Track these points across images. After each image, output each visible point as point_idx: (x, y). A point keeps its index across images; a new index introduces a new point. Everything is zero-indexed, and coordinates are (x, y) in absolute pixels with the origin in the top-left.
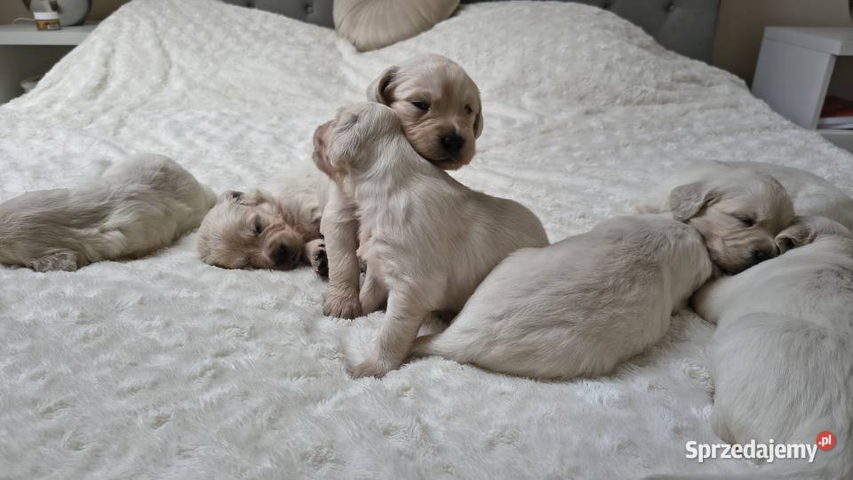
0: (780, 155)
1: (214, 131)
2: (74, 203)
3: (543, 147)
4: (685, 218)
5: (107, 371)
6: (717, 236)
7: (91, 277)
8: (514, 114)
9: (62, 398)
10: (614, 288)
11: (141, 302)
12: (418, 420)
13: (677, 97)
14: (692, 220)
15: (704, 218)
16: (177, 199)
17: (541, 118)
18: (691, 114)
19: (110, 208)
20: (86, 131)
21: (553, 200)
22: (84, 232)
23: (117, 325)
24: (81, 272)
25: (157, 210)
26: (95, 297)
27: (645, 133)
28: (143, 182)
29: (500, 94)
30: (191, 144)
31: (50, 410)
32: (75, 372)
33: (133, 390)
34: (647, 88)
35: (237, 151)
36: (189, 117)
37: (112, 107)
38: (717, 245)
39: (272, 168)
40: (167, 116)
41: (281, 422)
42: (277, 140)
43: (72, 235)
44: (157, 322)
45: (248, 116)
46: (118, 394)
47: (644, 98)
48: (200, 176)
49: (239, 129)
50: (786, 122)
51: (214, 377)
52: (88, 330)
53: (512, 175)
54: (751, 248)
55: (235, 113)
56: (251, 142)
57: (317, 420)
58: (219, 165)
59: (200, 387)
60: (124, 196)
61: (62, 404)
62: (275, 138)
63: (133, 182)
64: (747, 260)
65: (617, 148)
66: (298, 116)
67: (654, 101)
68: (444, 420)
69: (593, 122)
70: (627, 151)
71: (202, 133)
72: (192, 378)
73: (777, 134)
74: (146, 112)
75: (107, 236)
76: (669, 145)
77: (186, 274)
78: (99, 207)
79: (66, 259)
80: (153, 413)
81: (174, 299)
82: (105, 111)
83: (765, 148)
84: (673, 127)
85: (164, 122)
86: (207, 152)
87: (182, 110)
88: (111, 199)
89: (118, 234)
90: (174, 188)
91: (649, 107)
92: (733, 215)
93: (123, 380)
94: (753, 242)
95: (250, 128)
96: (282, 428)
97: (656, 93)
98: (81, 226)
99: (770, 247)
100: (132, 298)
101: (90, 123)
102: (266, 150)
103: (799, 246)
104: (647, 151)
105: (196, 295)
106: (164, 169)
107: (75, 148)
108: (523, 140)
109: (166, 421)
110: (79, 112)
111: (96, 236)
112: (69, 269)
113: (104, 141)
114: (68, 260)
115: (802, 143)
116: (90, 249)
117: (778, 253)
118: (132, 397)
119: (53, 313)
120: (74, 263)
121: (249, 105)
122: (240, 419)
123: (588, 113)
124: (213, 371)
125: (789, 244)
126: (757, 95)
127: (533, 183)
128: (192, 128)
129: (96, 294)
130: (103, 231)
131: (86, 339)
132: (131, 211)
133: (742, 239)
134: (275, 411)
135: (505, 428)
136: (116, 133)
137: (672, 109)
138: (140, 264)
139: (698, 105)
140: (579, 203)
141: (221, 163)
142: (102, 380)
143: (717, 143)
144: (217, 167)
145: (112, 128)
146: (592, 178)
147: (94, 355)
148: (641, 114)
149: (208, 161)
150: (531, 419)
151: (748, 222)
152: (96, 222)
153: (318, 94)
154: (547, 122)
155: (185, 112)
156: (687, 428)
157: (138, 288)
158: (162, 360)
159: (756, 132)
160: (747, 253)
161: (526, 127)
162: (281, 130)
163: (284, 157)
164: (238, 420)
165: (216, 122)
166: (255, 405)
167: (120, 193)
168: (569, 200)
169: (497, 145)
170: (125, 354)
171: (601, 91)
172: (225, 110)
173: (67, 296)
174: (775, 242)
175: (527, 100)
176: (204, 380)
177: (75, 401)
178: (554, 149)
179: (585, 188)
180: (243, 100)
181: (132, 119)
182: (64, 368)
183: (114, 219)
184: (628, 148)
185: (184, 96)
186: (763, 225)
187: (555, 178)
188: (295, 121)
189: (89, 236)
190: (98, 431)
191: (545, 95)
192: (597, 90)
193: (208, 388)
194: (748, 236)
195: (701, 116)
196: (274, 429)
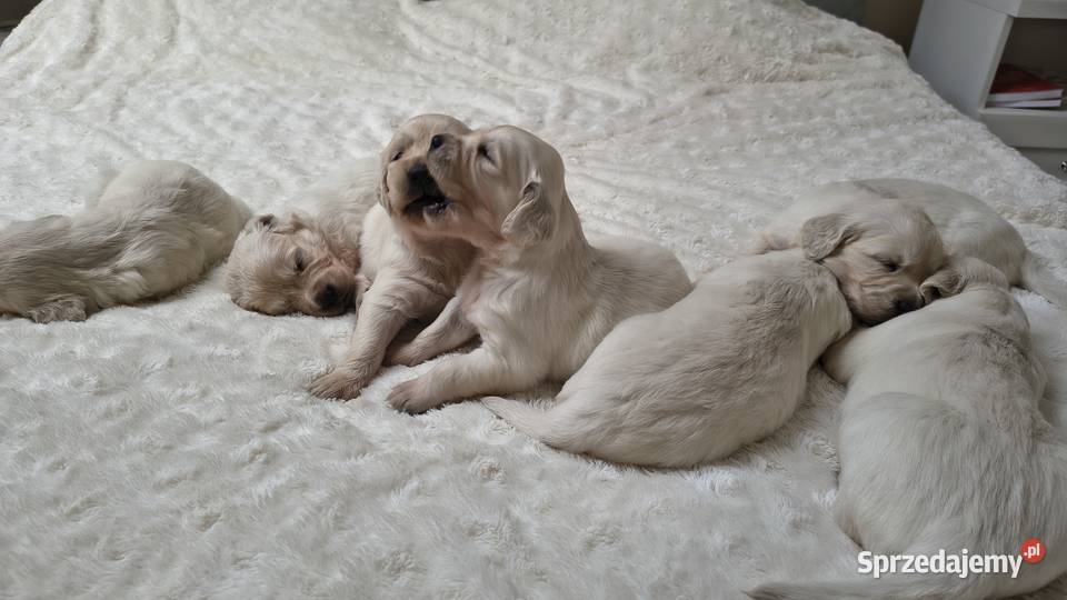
0: (936, 156)
1: (240, 114)
2: (77, 237)
3: (653, 141)
4: (819, 257)
5: (140, 457)
6: (855, 281)
7: (105, 331)
8: (618, 93)
9: (89, 494)
10: (754, 362)
11: (171, 363)
12: (507, 515)
13: (818, 73)
14: (827, 260)
15: (841, 258)
16: (205, 222)
17: (651, 99)
18: (832, 96)
19: (124, 242)
20: (74, 114)
21: (664, 218)
22: (92, 273)
23: (144, 396)
24: (92, 322)
25: (182, 242)
26: (114, 358)
27: (776, 123)
28: (161, 205)
29: (601, 65)
30: (211, 133)
31: (76, 511)
32: (101, 458)
33: (172, 482)
34: (782, 61)
35: (271, 144)
36: (205, 94)
37: (105, 79)
38: (854, 293)
39: (317, 168)
40: (177, 93)
41: (350, 520)
42: (321, 128)
43: (76, 277)
44: (191, 390)
45: (281, 91)
46: (154, 486)
47: (777, 74)
48: (227, 182)
49: (272, 110)
50: (948, 109)
51: (267, 462)
52: (110, 404)
53: (615, 182)
54: (892, 297)
55: (266, 87)
56: (289, 130)
57: (391, 518)
58: (250, 164)
59: (251, 476)
60: (140, 225)
61: (90, 503)
62: (318, 123)
63: (150, 206)
64: (888, 310)
65: (742, 144)
66: (346, 92)
67: (790, 76)
68: (537, 513)
69: (715, 107)
70: (755, 149)
71: (225, 117)
72: (241, 464)
73: (935, 126)
74: (150, 87)
75: (122, 278)
76: (805, 140)
77: (223, 325)
78: (107, 241)
79: (71, 306)
80: (199, 512)
81: (210, 358)
82: (96, 85)
83: (920, 146)
84: (811, 115)
85: (174, 103)
86: (232, 144)
87: (195, 84)
88: (124, 230)
89: (134, 275)
90: (200, 209)
91: (783, 85)
92: (875, 257)
93: (159, 469)
94: (897, 290)
95: (285, 110)
96: (352, 528)
97: (792, 67)
98: (87, 266)
99: (915, 297)
100: (157, 359)
101: (80, 101)
102: (307, 141)
103: (945, 297)
104: (779, 149)
105: (236, 352)
106: (186, 185)
107: (63, 140)
108: (628, 131)
109: (215, 521)
110: (63, 87)
111: (107, 278)
112: (77, 319)
113: (100, 131)
114: (75, 308)
115: (963, 139)
116: (101, 295)
117: (923, 305)
118: (172, 491)
119: (63, 381)
120: (82, 312)
121: (282, 76)
122: (302, 519)
123: (709, 93)
124: (264, 456)
125: (936, 294)
126: (915, 67)
127: (640, 193)
128: (211, 110)
129: (112, 354)
130: (116, 271)
131: (108, 415)
132: (150, 244)
133: (883, 286)
134: (343, 507)
135: (606, 524)
136: (114, 116)
137: (811, 88)
138: (164, 310)
139: (843, 84)
140: (695, 222)
141: (253, 160)
142: (135, 468)
143: (861, 140)
144: (246, 167)
145: (109, 110)
146: (711, 188)
147: (121, 436)
148: (773, 96)
149: (234, 158)
150: (634, 513)
151: (892, 266)
152: (106, 260)
153: (371, 62)
154: (658, 104)
155: (199, 86)
156: (807, 521)
157: (165, 345)
158: (204, 442)
159: (910, 123)
160: (887, 303)
161: (633, 112)
162: (327, 112)
163: (331, 151)
164: (299, 521)
165: (241, 102)
166: (317, 500)
167: (135, 221)
168: (684, 218)
169: (597, 137)
170: (158, 435)
171: (725, 63)
172: (252, 84)
173: (78, 355)
174: (919, 291)
175: (634, 74)
176: (255, 466)
177: (104, 496)
178: (666, 145)
179: (702, 202)
180: (274, 68)
181: (132, 96)
182: (86, 455)
183: (128, 257)
184: (756, 143)
185: (197, 63)
186: (908, 270)
187: (665, 187)
188: (342, 99)
189: (97, 278)
190: (137, 535)
191: (656, 68)
192: (721, 62)
193: (260, 477)
194: (889, 283)
195: (845, 99)
196: (342, 528)
